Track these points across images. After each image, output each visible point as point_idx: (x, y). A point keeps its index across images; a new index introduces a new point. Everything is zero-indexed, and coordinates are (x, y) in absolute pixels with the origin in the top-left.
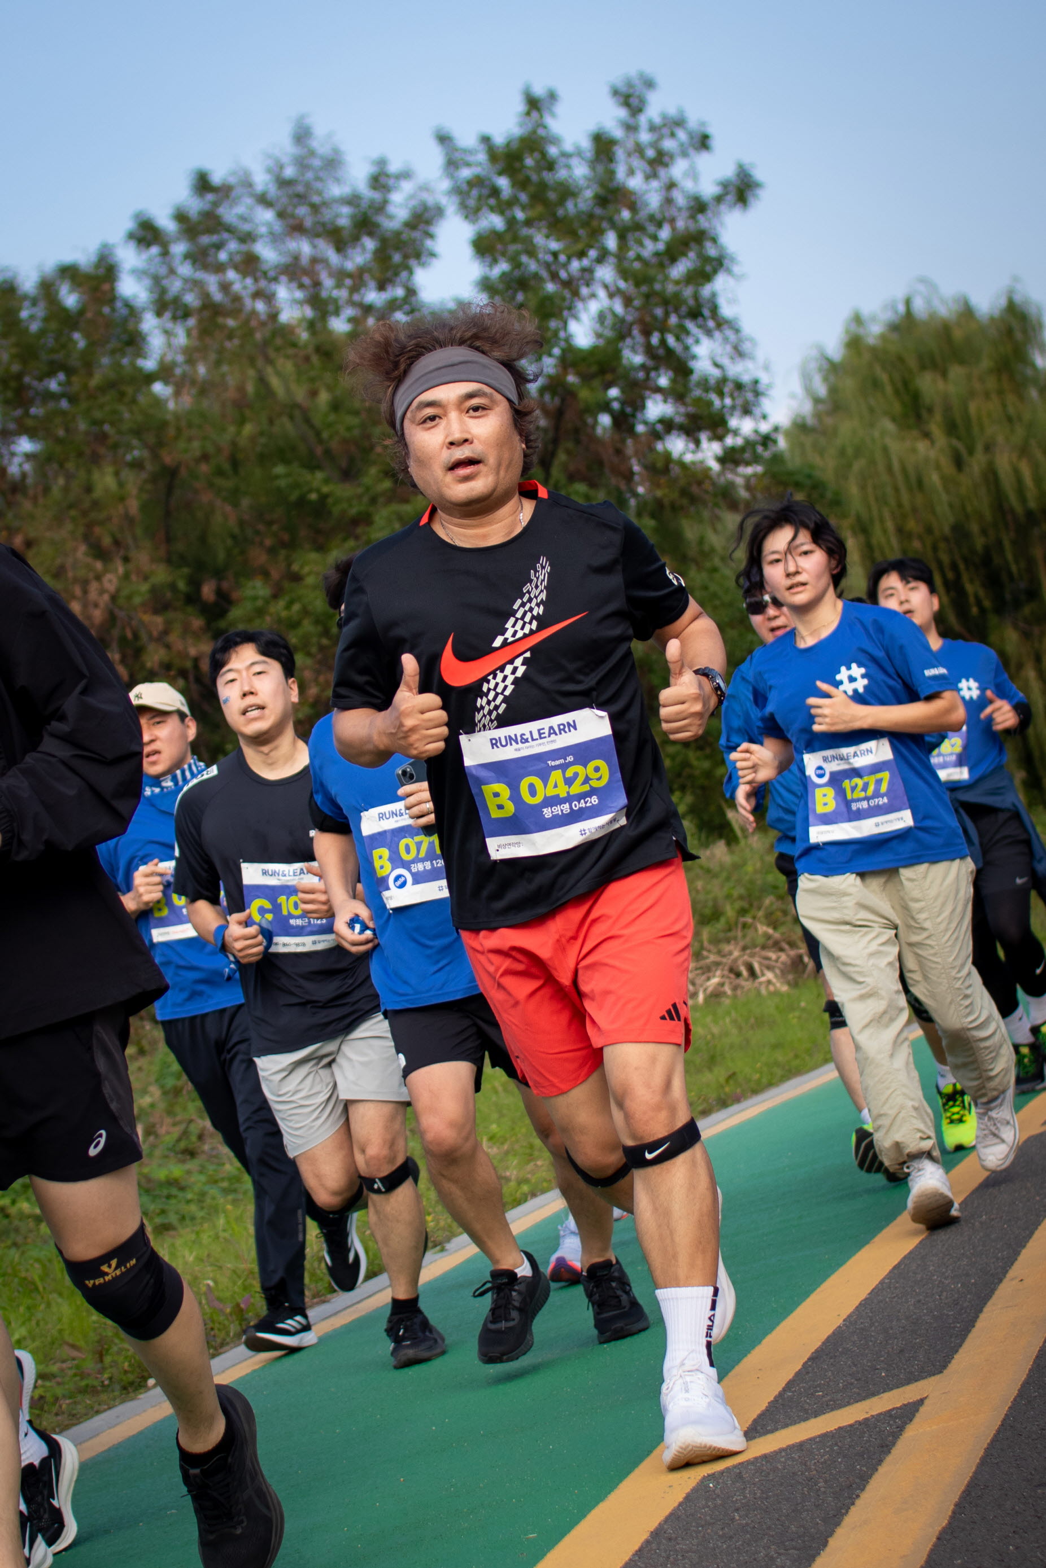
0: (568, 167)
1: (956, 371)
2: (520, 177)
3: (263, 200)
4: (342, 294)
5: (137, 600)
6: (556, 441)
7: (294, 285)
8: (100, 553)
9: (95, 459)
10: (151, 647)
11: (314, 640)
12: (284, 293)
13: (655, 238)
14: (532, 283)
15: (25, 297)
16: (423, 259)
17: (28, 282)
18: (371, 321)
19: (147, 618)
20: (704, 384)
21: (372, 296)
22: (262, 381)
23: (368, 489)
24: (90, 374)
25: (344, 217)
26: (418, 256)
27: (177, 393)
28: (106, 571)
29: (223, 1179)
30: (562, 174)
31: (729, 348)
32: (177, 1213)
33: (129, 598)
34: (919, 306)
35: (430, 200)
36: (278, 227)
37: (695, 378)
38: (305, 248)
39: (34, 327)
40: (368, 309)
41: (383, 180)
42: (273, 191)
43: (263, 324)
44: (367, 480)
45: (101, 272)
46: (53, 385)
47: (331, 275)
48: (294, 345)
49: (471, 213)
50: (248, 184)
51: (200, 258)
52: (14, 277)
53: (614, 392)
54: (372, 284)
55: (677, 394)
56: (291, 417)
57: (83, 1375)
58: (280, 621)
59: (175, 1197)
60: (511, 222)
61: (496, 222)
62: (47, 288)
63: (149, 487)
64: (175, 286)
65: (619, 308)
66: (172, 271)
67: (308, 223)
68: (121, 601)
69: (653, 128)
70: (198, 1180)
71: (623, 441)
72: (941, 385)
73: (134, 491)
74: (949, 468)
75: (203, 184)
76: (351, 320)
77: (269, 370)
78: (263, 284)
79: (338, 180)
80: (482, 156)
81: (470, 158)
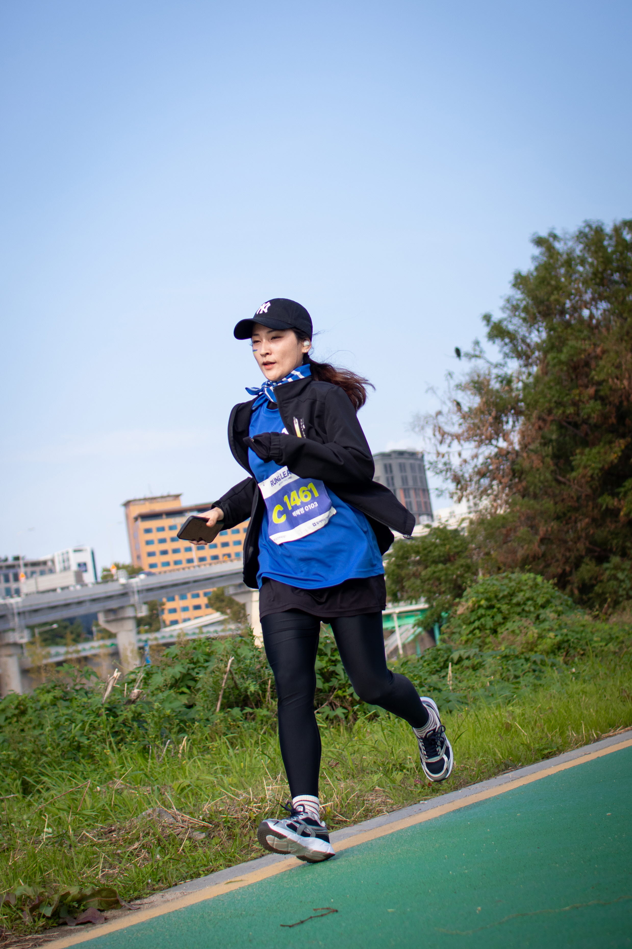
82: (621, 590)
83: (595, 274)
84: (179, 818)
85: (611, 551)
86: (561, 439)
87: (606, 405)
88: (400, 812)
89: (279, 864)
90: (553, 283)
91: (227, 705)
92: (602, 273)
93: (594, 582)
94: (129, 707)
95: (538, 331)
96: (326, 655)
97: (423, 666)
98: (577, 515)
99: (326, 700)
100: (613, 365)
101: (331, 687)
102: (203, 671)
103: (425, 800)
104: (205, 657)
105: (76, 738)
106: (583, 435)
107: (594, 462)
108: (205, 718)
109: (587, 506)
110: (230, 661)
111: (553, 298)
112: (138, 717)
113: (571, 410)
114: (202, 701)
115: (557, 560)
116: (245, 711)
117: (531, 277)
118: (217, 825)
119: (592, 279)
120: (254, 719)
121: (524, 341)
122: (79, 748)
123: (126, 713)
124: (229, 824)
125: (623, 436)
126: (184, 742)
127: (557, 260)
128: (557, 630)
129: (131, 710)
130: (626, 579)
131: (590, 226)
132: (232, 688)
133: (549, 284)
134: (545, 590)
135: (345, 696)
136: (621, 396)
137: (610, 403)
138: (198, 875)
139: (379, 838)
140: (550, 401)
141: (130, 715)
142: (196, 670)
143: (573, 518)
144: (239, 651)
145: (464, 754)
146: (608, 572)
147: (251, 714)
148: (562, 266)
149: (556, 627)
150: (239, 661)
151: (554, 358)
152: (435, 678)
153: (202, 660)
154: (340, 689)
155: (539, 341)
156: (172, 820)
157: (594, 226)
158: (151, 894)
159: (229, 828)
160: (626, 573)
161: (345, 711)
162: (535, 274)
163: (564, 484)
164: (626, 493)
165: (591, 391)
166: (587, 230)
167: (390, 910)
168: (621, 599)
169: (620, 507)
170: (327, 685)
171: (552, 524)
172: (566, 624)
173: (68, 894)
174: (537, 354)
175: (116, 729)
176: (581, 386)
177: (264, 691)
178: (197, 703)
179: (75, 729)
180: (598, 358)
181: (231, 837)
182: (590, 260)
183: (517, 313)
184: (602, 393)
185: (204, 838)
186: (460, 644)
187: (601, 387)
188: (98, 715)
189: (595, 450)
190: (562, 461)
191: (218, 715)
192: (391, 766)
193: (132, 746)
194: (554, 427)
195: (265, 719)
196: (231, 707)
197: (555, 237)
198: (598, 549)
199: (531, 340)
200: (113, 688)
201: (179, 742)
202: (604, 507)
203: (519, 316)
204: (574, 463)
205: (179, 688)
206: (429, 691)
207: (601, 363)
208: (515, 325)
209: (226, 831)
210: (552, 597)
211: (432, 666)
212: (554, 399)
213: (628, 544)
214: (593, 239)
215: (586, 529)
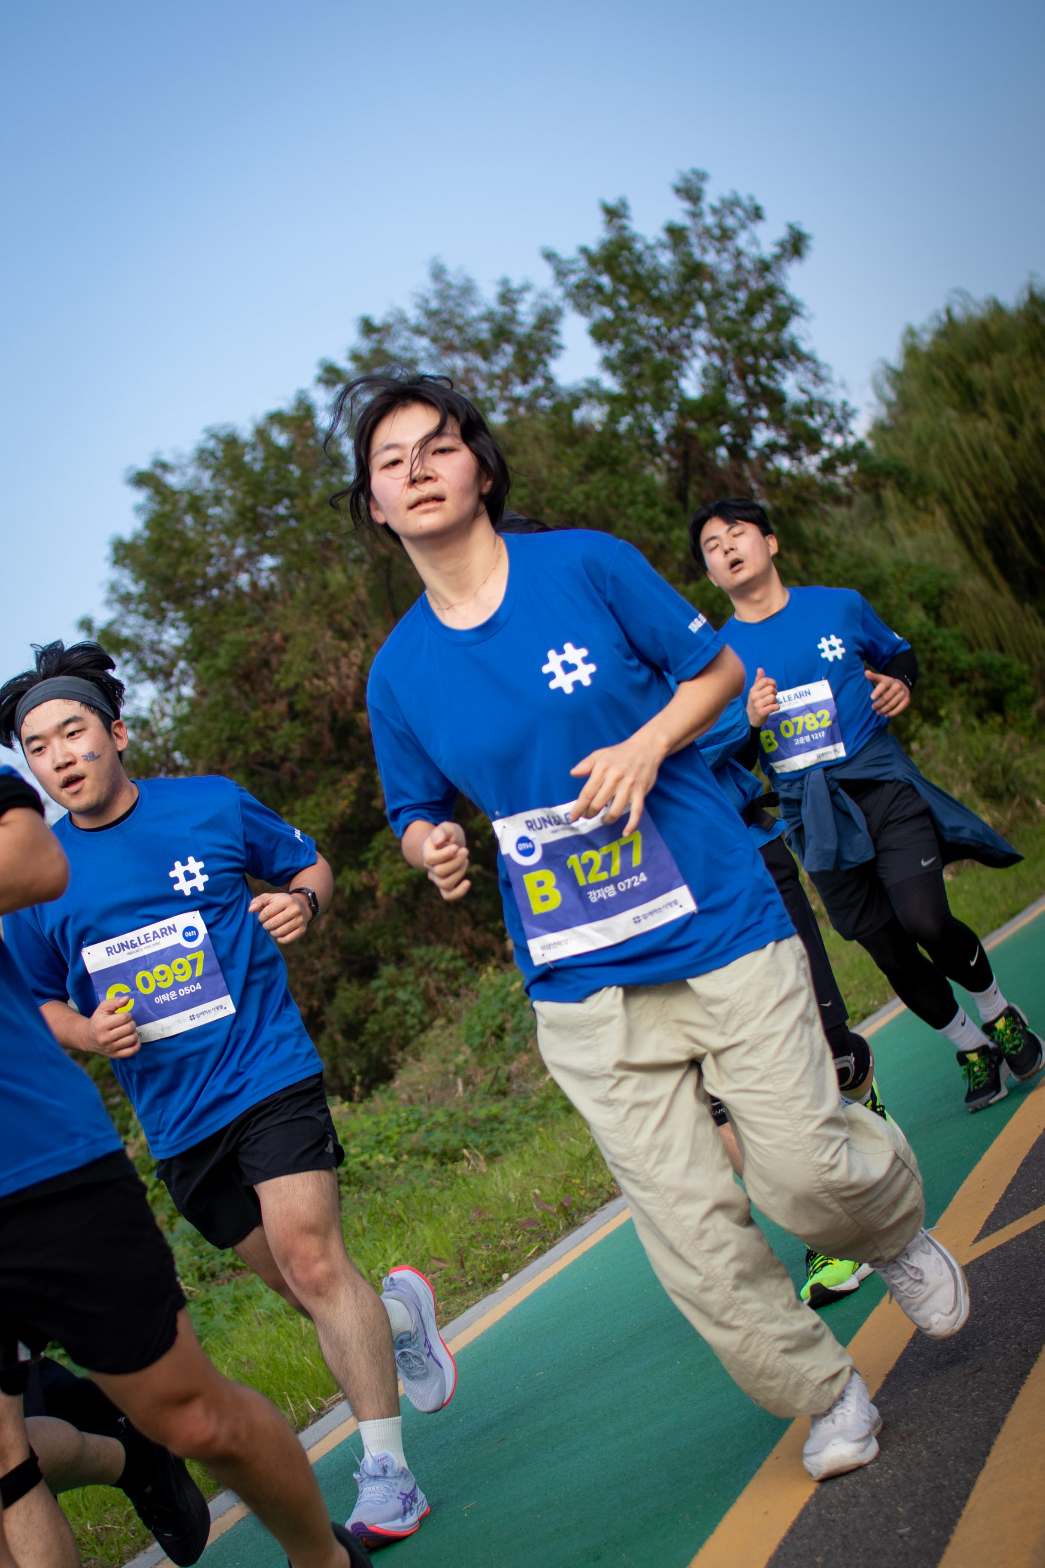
0: (654, 257)
1: (998, 359)
2: (618, 271)
3: (419, 331)
4: (495, 393)
6: (687, 478)
8: (343, 635)
9: (326, 562)
13: (736, 300)
14: (644, 355)
15: (246, 445)
16: (553, 352)
17: (246, 433)
18: (522, 410)
20: (798, 410)
21: (519, 390)
24: (309, 496)
26: (548, 351)
28: (351, 648)
29: (532, 1109)
30: (649, 262)
31: (810, 376)
32: (501, 1142)
34: (958, 313)
35: (550, 305)
36: (434, 350)
37: (787, 407)
38: (458, 362)
39: (258, 467)
40: (517, 401)
41: (509, 295)
42: (424, 322)
45: (301, 413)
46: (281, 510)
47: (484, 380)
49: (583, 309)
50: (403, 320)
52: (235, 430)
53: (725, 429)
54: (516, 380)
55: (777, 421)
57: (450, 1281)
59: (497, 1129)
60: (617, 310)
61: (608, 313)
62: (262, 434)
63: (372, 575)
65: (717, 362)
67: (457, 341)
69: (715, 211)
70: (513, 1113)
71: (740, 467)
72: (987, 372)
73: (361, 581)
74: (1006, 438)
75: (368, 327)
76: (507, 412)
79: (473, 303)
80: (583, 263)
81: (574, 267)
82: (408, 1018)
83: (242, 513)
85: (377, 959)
87: (310, 724)
90: (176, 544)
92: (252, 509)
93: (363, 1016)
95: (173, 626)
100: (305, 656)
106: (288, 779)
107: (314, 823)
111: (182, 570)
113: (256, 747)
117: (140, 543)
119: (237, 525)
121: (154, 648)
125: (350, 768)
127: (175, 504)
130: (412, 998)
131: (214, 436)
133: (170, 549)
136: (331, 705)
137: (317, 719)
140: (219, 741)
146: (381, 994)
148: (186, 512)
151: (207, 669)
155: (178, 642)
157: (223, 433)
160: (410, 988)
162: (147, 534)
164: (377, 859)
165: (281, 706)
166: (211, 444)
168: (412, 1032)
169: (373, 883)
174: (182, 664)
176: (265, 702)
180: (280, 650)
182: (229, 493)
183: (132, 606)
184: (299, 707)
187: (295, 698)
189: (311, 802)
197: (164, 467)
198: (356, 959)
199: (168, 643)
202: (348, 891)
203: (136, 611)
207: (287, 657)
208: (131, 627)
212: (225, 735)
213: (403, 941)
214: (225, 457)
215: (330, 929)
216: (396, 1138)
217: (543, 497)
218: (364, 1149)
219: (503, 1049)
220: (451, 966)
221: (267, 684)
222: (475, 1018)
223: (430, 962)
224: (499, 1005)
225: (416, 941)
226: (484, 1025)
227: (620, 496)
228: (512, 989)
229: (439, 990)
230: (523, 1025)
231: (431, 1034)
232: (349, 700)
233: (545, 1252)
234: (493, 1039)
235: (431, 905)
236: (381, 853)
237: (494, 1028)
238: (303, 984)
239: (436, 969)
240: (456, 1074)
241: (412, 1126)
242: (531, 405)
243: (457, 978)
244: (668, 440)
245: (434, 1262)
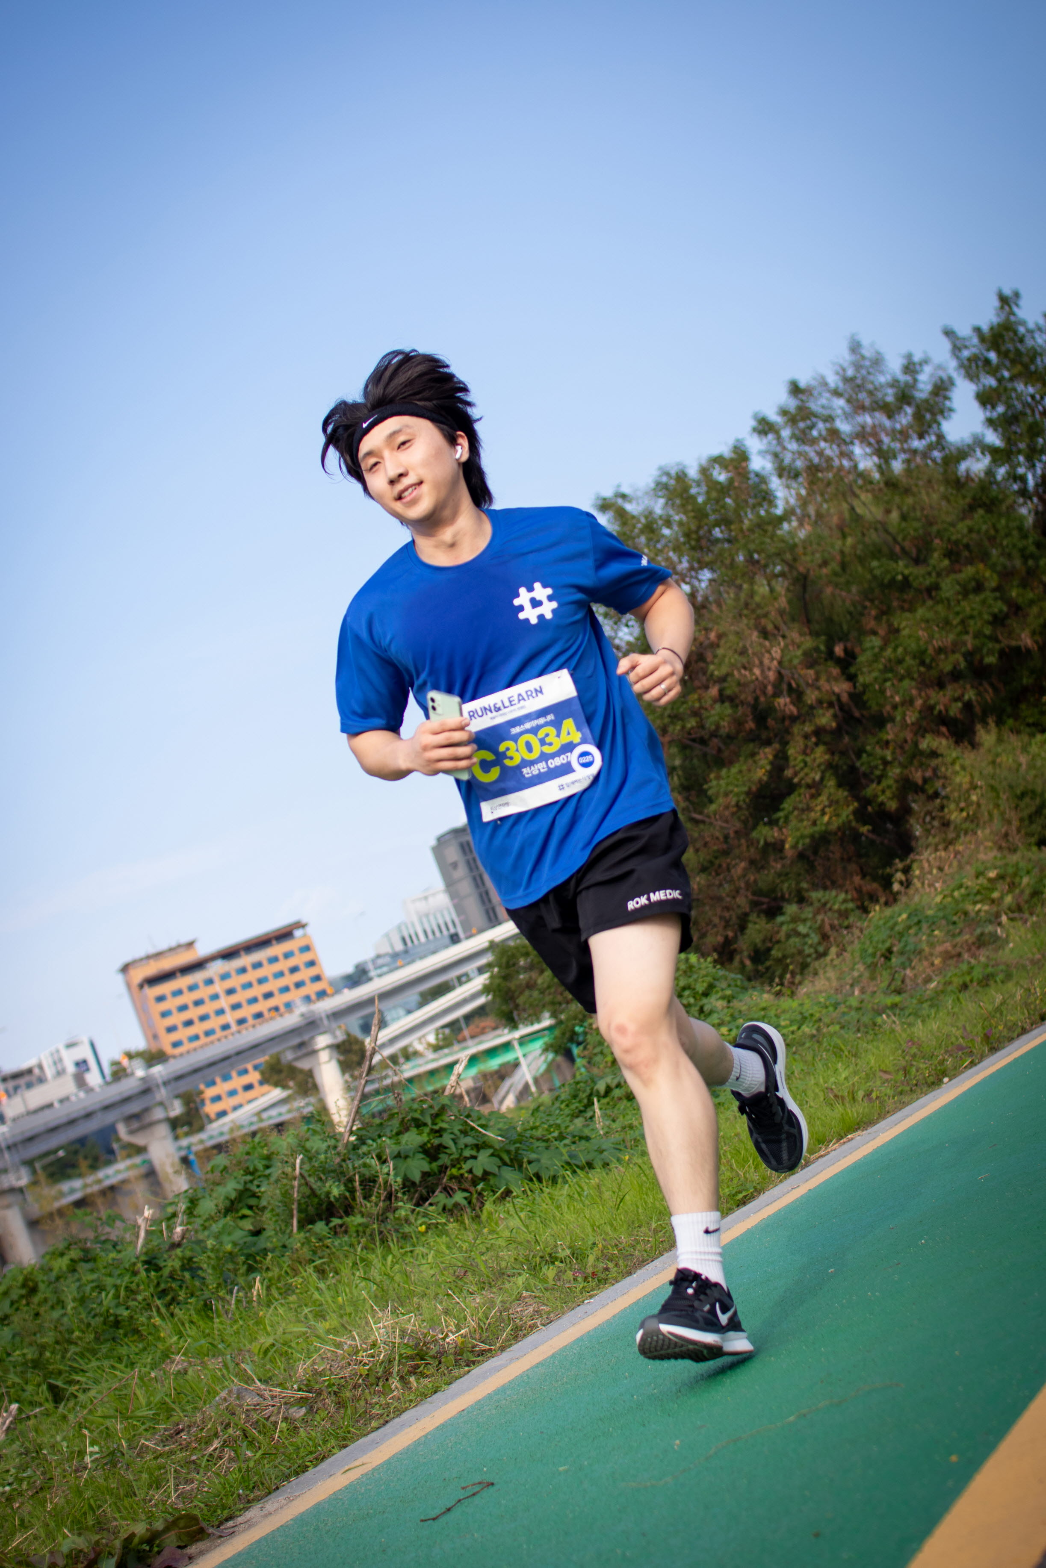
0: (1034, 338)
2: (1003, 348)
3: (836, 393)
4: (897, 445)
5: (796, 662)
7: (864, 445)
8: (765, 634)
9: (753, 577)
10: (808, 691)
11: (915, 669)
12: (858, 450)
14: (1020, 417)
15: (694, 481)
16: (946, 414)
17: (693, 472)
18: (918, 459)
19: (803, 672)
21: (916, 444)
22: (852, 509)
23: (934, 567)
24: (742, 522)
25: (890, 396)
26: (942, 412)
27: (801, 524)
28: (772, 646)
30: (1029, 342)
33: (790, 661)
35: (944, 376)
36: (848, 408)
38: (867, 419)
39: (700, 500)
40: (915, 452)
41: (911, 367)
43: (849, 472)
44: (932, 562)
45: (737, 456)
47: (887, 435)
48: (871, 482)
49: (972, 376)
50: (825, 384)
51: (802, 438)
52: (684, 469)
54: (915, 436)
56: (876, 530)
58: (890, 660)
60: (1000, 380)
61: (991, 382)
62: (704, 471)
63: (792, 588)
64: (788, 458)
66: (784, 448)
67: (867, 402)
68: (786, 664)
73: (783, 592)
75: (795, 389)
76: (905, 461)
77: (856, 503)
78: (844, 448)
79: (882, 372)
80: (975, 340)
81: (967, 343)
82: (806, 948)
83: (687, 535)
84: (267, 1394)
85: (783, 898)
86: (687, 762)
87: (737, 706)
88: (560, 1321)
89: (409, 1429)
91: (307, 1221)
92: (697, 532)
93: (769, 945)
94: (173, 1253)
95: (627, 625)
96: (425, 1125)
97: (561, 1110)
98: (728, 860)
99: (437, 1185)
100: (736, 651)
101: (441, 1166)
102: (266, 1182)
103: (591, 1297)
104: (264, 1162)
105: (111, 1311)
106: (714, 752)
107: (737, 786)
108: (280, 1244)
109: (739, 846)
110: (298, 1161)
112: (189, 1265)
113: (692, 723)
114: (271, 1223)
115: (715, 926)
116: (332, 1225)
118: (319, 1393)
119: (684, 544)
120: (346, 1232)
122: (117, 1324)
123: (172, 1263)
124: (335, 1388)
125: (768, 743)
126: (258, 1284)
127: (633, 526)
128: (729, 1022)
129: (177, 1256)
130: (810, 932)
131: (668, 474)
132: (309, 1197)
134: (703, 972)
135: (462, 1175)
136: (754, 691)
137: (742, 703)
138: (305, 1469)
139: (537, 1366)
141: (177, 1264)
142: (256, 1182)
143: (724, 865)
144: (308, 1145)
145: (633, 1222)
146: (784, 928)
147: (341, 1226)
148: (641, 533)
149: (728, 1019)
150: (310, 1159)
152: (579, 1122)
153: (260, 1166)
154: (453, 1166)
155: (630, 639)
156: (257, 1399)
157: (673, 472)
158: (247, 1509)
159: (335, 1393)
160: (809, 924)
161: (466, 1194)
163: (703, 822)
164: (787, 818)
165: (714, 691)
166: (664, 479)
167: (561, 1469)
168: (809, 960)
169: (783, 837)
170: (435, 1165)
171: (698, 879)
172: (740, 1012)
173: (133, 1535)
175: (163, 1286)
176: (699, 688)
177: (352, 1191)
178: (265, 1226)
179: (107, 1299)
180: (714, 646)
181: (341, 1404)
182: (677, 518)
184: (728, 692)
185: (305, 1415)
186: (606, 1067)
187: (725, 685)
188: (135, 1273)
189: (734, 770)
190: (693, 793)
191: (297, 1237)
192: (538, 1259)
193: (189, 1306)
194: (674, 750)
195: (361, 1229)
196: (312, 1222)
197: (624, 496)
198: (765, 900)
199: (621, 639)
200: (148, 1232)
201: (251, 1286)
202: (762, 842)
204: (710, 793)
205: (237, 1211)
206: (574, 1143)
207: (720, 652)
209: (333, 1398)
210: (714, 979)
211: (573, 1107)
212: (667, 713)
213: (804, 885)
214: (675, 490)
215: (744, 876)
216: (817, 1015)
217: (934, 529)
218: (792, 1022)
219: (891, 968)
220: (843, 907)
221: (700, 675)
222: (868, 942)
223: (825, 904)
224: (888, 932)
225: (815, 887)
226: (875, 948)
227: (997, 531)
228: (900, 919)
229: (832, 927)
230: (908, 948)
231: (828, 958)
232: (770, 689)
233: (975, 1065)
234: (882, 959)
235: (828, 859)
236: (791, 813)
237: (883, 951)
238: (721, 918)
239: (830, 909)
240: (852, 985)
241: (831, 1009)
242: (925, 455)
243: (847, 918)
244: (1037, 485)
245: (881, 1074)
